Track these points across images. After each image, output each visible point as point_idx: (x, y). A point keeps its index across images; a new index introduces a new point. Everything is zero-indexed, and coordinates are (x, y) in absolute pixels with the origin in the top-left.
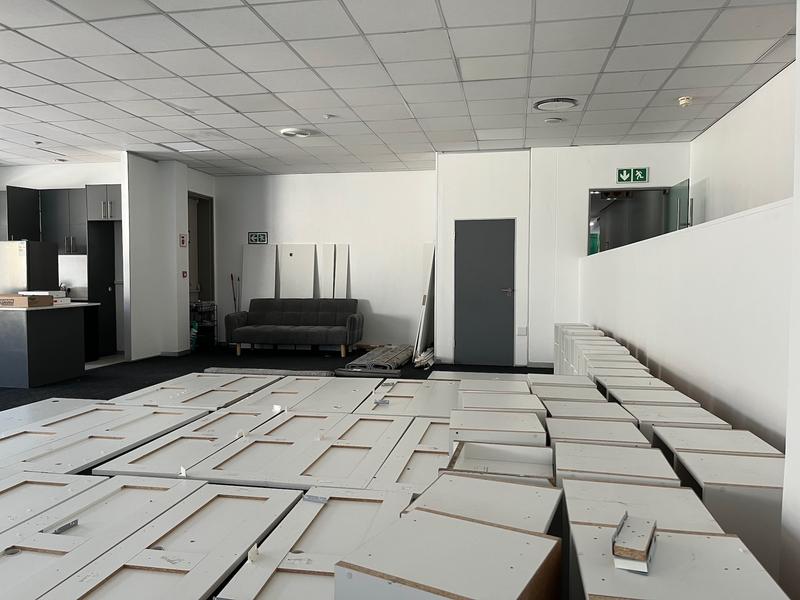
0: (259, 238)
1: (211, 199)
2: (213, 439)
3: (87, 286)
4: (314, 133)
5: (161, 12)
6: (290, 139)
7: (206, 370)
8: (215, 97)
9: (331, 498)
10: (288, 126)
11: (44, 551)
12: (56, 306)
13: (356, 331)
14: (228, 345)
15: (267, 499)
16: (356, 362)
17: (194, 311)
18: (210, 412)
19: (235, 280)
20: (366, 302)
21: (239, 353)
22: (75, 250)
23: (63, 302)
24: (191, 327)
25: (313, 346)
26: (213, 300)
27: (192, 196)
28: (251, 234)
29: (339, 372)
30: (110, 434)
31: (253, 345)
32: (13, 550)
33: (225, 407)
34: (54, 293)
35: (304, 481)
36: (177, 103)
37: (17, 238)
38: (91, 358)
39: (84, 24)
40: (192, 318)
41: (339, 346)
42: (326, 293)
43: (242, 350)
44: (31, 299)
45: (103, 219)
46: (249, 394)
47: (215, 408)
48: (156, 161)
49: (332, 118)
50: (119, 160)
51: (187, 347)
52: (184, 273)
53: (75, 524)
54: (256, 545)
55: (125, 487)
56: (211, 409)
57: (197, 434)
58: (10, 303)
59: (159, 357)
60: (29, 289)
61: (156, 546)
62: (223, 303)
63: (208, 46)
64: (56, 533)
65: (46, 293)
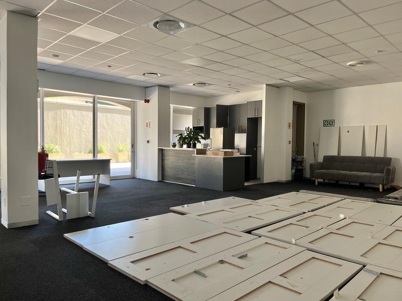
0: (329, 123)
1: (304, 104)
2: (307, 227)
3: (245, 147)
4: (368, 62)
5: (290, 14)
6: (352, 68)
7: (300, 191)
8: (312, 51)
9: (381, 273)
10: (352, 61)
11: (235, 265)
12: (234, 156)
13: (390, 177)
14: (310, 179)
15: (341, 265)
16: (391, 195)
17: (294, 161)
18: (304, 213)
19: (315, 145)
20: (397, 160)
21: (316, 184)
22: (241, 132)
23: (237, 155)
24: (292, 169)
25: (360, 183)
26: (303, 155)
27: (295, 103)
28: (325, 121)
29: (379, 200)
30: (257, 216)
31: (324, 180)
32: (222, 262)
33: (312, 211)
34: (233, 150)
35: (363, 260)
36: (292, 58)
37: (219, 127)
38: (247, 180)
39: (254, 28)
40: (293, 164)
41: (379, 184)
42: (370, 153)
43: (319, 182)
44: (225, 152)
45: (254, 117)
46: (325, 206)
47: (307, 211)
48: (278, 88)
49: (380, 53)
50: (262, 89)
51: (290, 178)
52: (290, 142)
53: (246, 256)
54: (338, 289)
55: (266, 243)
56: (305, 211)
57: (298, 223)
58: (217, 154)
59: (276, 182)
60: (224, 148)
61: (284, 275)
62: (308, 157)
63: (312, 25)
64: (239, 258)
65: (230, 150)
